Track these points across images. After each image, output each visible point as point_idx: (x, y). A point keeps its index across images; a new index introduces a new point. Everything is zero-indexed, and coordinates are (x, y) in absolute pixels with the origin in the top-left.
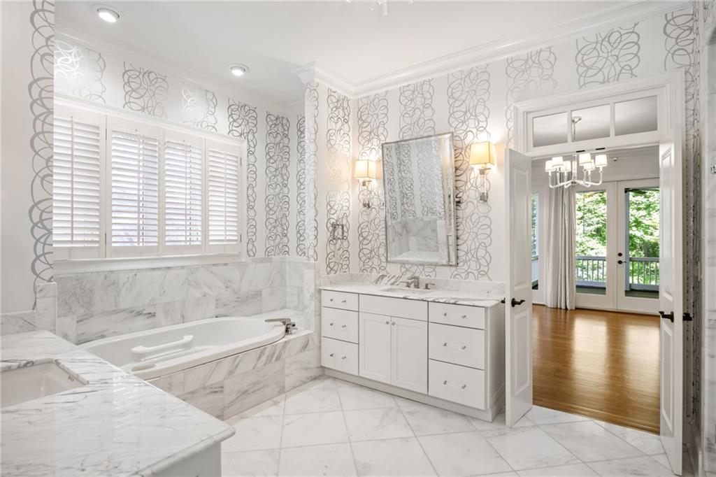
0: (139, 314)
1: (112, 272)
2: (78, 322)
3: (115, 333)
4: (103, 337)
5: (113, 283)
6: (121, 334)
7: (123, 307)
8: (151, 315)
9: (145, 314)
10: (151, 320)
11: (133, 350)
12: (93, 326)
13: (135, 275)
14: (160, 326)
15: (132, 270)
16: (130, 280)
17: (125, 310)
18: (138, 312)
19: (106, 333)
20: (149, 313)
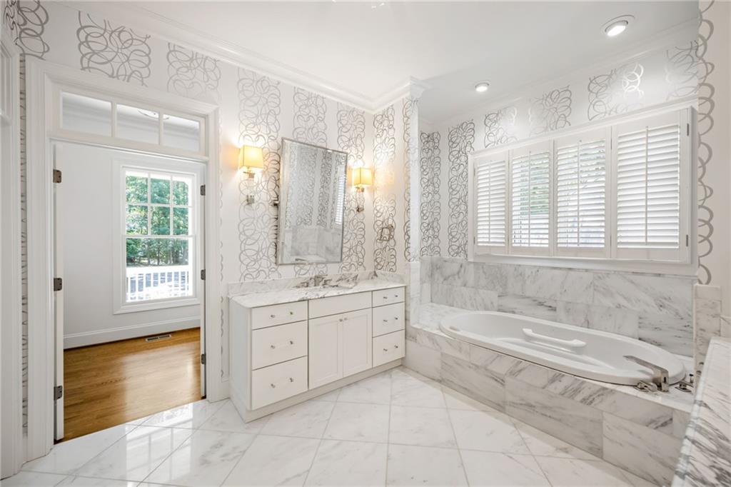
0: (541, 304)
1: (520, 265)
2: (499, 296)
3: (521, 313)
4: (514, 312)
5: (521, 274)
6: (526, 315)
7: (528, 294)
8: (553, 309)
9: (546, 306)
10: (551, 313)
11: (524, 330)
12: (509, 302)
13: (538, 271)
14: (561, 322)
15: (535, 266)
16: (534, 274)
17: (528, 298)
18: (540, 303)
19: (516, 311)
20: (550, 307)
